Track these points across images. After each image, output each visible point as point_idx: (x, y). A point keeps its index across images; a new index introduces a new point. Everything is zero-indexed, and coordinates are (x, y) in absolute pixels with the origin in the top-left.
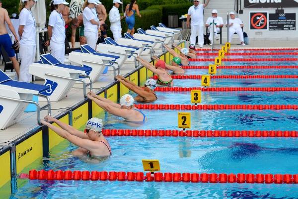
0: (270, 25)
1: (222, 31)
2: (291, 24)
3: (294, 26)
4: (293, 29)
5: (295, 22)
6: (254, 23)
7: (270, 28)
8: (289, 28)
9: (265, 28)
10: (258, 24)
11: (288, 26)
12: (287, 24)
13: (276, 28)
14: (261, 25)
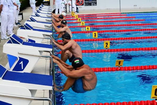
0: (85, 3)
1: (67, 7)
2: (95, 3)
3: (96, 3)
4: (96, 5)
5: (96, 2)
6: (78, 3)
7: (85, 5)
8: (94, 4)
9: (83, 5)
10: (80, 3)
11: (93, 4)
12: (93, 3)
13: (88, 5)
14: (81, 3)
